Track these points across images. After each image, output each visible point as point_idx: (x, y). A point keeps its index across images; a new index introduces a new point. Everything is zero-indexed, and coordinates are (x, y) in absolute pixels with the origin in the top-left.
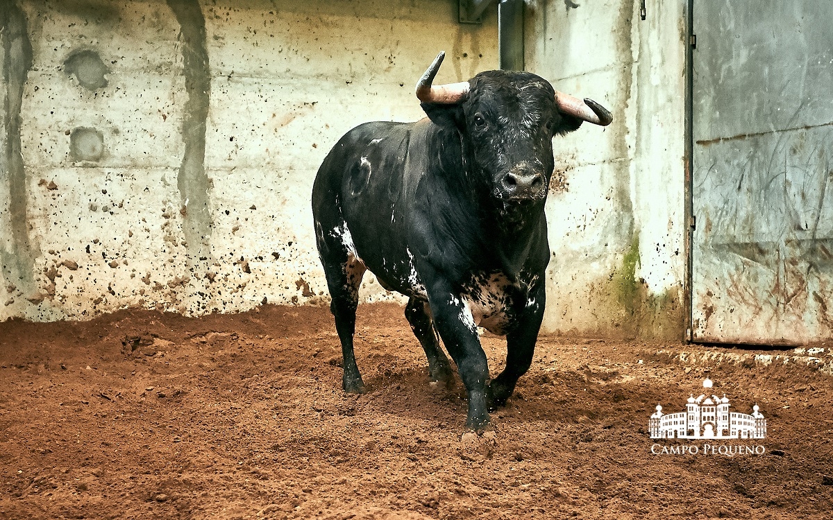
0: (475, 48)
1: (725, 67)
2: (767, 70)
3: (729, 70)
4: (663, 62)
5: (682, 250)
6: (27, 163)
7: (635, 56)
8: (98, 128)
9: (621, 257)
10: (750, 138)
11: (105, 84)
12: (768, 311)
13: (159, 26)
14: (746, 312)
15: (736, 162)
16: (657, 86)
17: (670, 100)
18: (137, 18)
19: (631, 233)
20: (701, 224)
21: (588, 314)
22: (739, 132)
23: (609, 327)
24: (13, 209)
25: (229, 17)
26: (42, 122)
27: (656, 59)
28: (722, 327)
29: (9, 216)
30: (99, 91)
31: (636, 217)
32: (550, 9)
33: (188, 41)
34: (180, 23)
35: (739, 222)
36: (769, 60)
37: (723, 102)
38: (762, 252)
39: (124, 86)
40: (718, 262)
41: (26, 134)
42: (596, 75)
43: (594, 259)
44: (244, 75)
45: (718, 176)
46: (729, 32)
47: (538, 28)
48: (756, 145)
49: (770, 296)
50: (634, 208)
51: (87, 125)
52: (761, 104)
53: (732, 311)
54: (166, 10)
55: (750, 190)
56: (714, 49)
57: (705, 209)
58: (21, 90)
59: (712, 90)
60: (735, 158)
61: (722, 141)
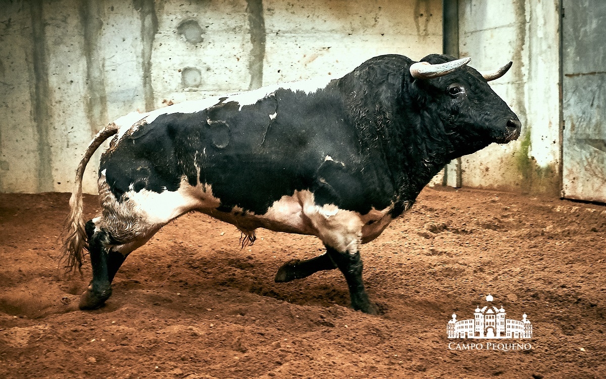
0: (427, 11)
1: (583, 29)
3: (585, 32)
4: (545, 24)
5: (557, 141)
7: (528, 18)
10: (599, 75)
11: (202, 41)
14: (596, 182)
15: (590, 89)
16: (541, 38)
17: (549, 47)
19: (525, 128)
20: (568, 126)
22: (592, 70)
23: (512, 185)
27: (541, 22)
28: (582, 190)
30: (198, 45)
31: (528, 118)
33: (252, 12)
35: (592, 126)
37: (581, 51)
39: (214, 41)
40: (579, 150)
42: (503, 29)
45: (578, 97)
46: (585, 8)
48: (602, 79)
50: (526, 113)
53: (588, 181)
55: (598, 107)
56: (576, 18)
57: (570, 117)
59: (575, 43)
60: (589, 86)
61: (581, 76)
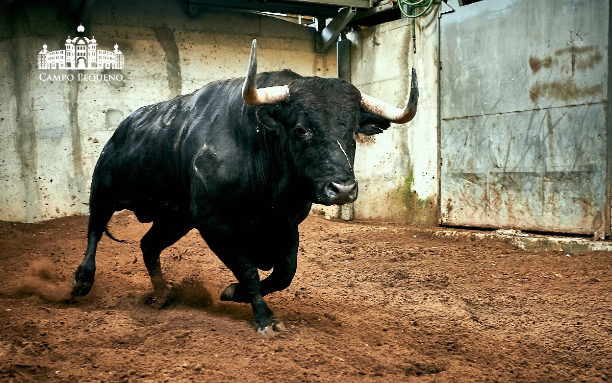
0: (324, 66)
1: (457, 80)
2: (479, 82)
3: (460, 82)
4: (425, 77)
5: (436, 176)
6: (81, 128)
8: (120, 109)
9: (403, 179)
10: (471, 118)
11: (124, 85)
12: (481, 210)
13: (154, 53)
14: (469, 210)
15: (463, 131)
16: (422, 88)
17: (429, 96)
18: (141, 49)
19: (409, 166)
20: (445, 163)
21: (386, 209)
22: (465, 114)
23: (398, 216)
24: (74, 153)
25: (192, 48)
26: (90, 106)
27: (422, 74)
28: (457, 218)
29: (72, 157)
30: (121, 89)
31: (411, 157)
32: (364, 45)
33: (169, 61)
34: (165, 51)
35: (465, 162)
36: (480, 77)
37: (456, 98)
38: (477, 178)
39: (135, 86)
40: (454, 183)
41: (80, 112)
42: (389, 81)
43: (389, 180)
44: (201, 80)
45: (454, 138)
46: (459, 63)
47: (358, 55)
48: (474, 122)
49: (482, 202)
50: (410, 153)
51: (114, 107)
52: (476, 100)
53: (462, 209)
54: (157, 44)
55: (471, 146)
56: (451, 71)
57: (447, 155)
58: (78, 88)
59: (450, 92)
60: (463, 128)
61: (456, 119)
